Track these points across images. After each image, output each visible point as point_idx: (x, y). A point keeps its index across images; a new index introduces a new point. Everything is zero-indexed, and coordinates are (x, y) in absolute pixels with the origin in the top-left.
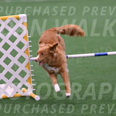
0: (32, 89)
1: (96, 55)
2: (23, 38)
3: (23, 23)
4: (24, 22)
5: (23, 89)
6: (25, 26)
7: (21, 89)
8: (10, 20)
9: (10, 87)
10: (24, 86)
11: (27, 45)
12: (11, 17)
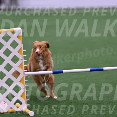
0: (26, 104)
1: (91, 71)
2: (18, 52)
3: (18, 37)
4: (19, 35)
5: (17, 104)
6: (20, 39)
7: (15, 104)
8: (5, 33)
9: (4, 102)
10: (18, 101)
11: (22, 59)
12: (6, 31)
